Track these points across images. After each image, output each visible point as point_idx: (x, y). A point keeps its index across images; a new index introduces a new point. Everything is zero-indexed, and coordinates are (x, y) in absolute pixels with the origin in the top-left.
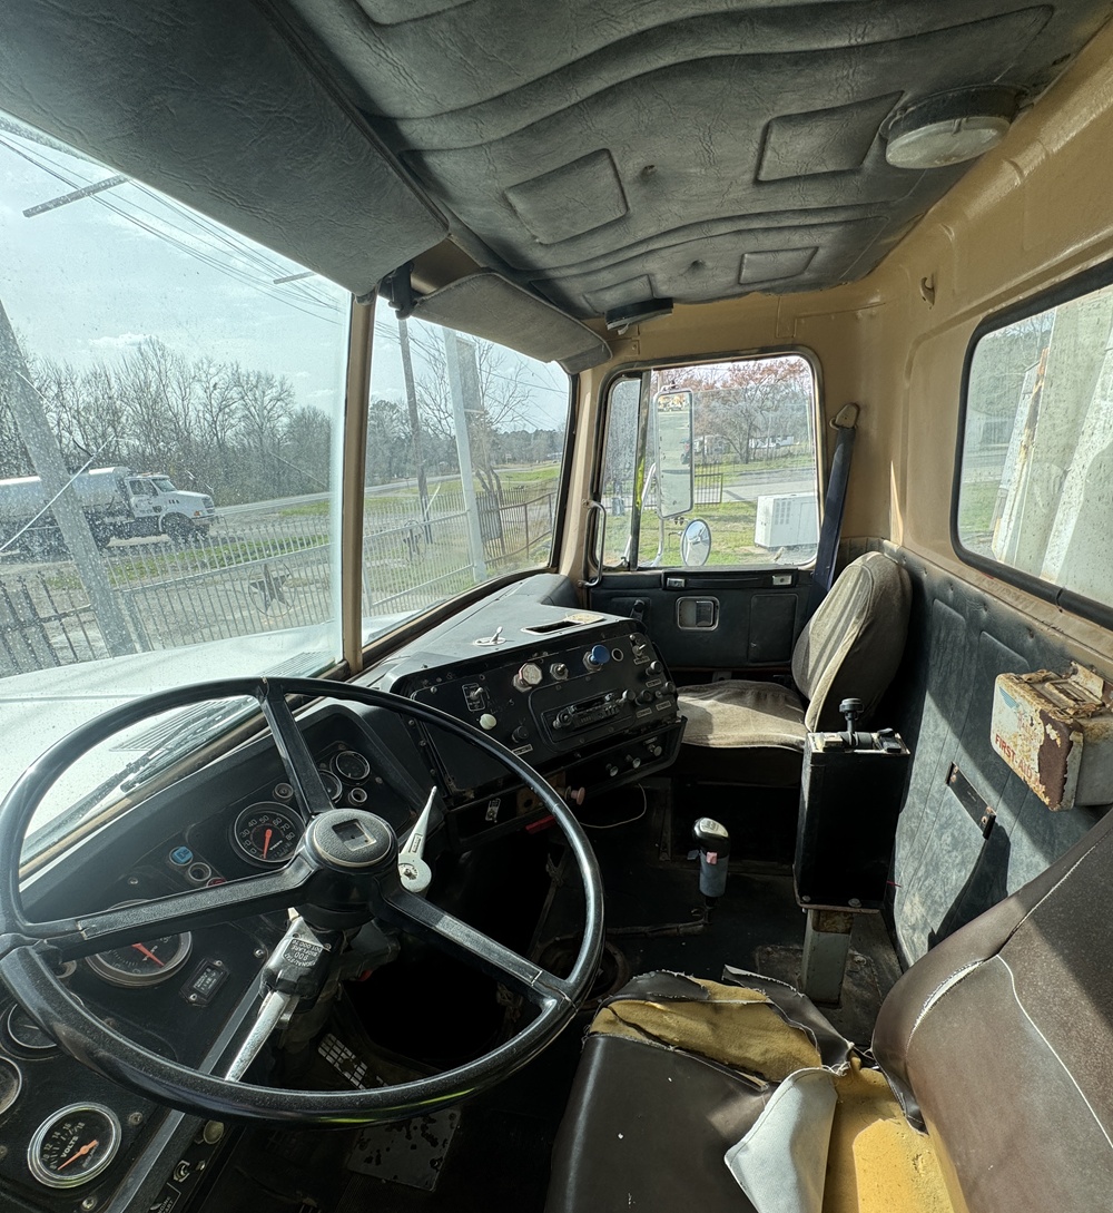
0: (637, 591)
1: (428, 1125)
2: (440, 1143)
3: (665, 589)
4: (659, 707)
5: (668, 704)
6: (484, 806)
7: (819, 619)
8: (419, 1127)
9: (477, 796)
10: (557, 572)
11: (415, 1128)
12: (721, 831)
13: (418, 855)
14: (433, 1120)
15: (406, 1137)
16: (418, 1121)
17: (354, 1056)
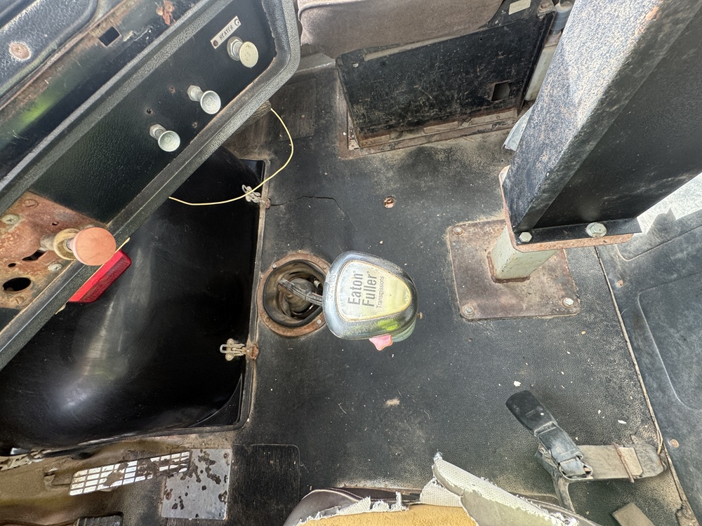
1: (210, 467)
2: (222, 479)
8: (204, 470)
11: (202, 472)
14: (213, 462)
15: (197, 481)
16: (202, 466)
17: (117, 466)
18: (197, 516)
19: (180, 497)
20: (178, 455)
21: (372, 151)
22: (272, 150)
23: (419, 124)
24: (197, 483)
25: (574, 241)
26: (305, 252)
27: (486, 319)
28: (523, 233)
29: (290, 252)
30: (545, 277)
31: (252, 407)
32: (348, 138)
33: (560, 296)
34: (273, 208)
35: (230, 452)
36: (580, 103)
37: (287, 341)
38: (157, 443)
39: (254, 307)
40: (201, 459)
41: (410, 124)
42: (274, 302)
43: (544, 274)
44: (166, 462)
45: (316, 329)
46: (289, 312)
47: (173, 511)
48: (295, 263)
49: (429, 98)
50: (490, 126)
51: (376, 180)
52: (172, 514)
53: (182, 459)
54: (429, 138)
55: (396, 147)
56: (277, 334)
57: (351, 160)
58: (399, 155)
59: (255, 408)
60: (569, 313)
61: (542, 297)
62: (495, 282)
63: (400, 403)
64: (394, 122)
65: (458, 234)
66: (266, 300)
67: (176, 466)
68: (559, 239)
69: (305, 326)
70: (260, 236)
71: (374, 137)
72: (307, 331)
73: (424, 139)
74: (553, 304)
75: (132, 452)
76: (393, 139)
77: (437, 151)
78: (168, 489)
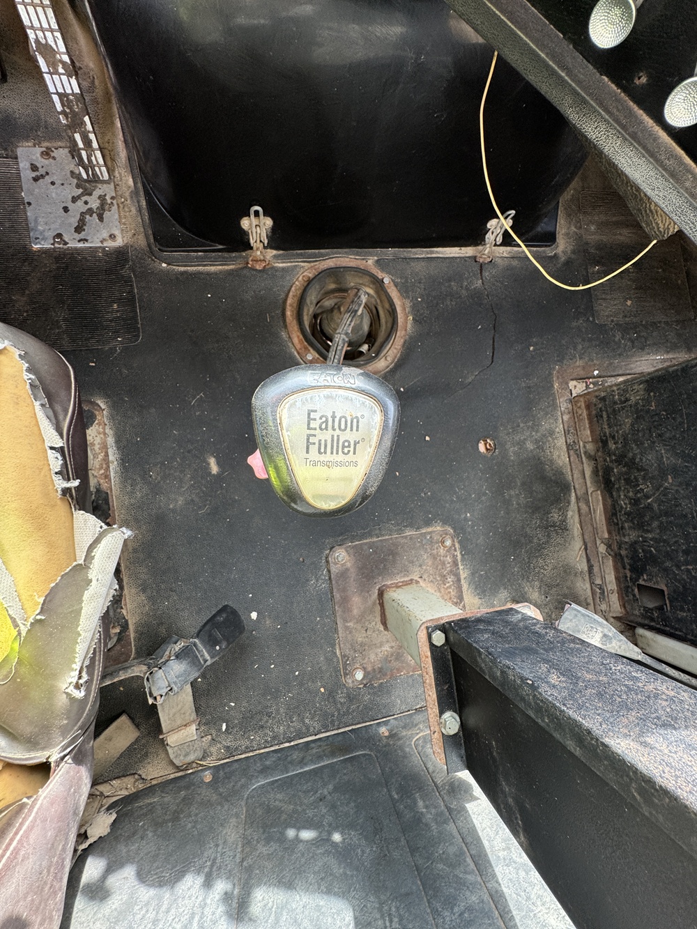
1: (95, 215)
2: (82, 235)
8: (88, 206)
11: (86, 203)
14: (101, 218)
15: (73, 197)
16: (94, 203)
17: (66, 58)
18: (29, 204)
19: (47, 174)
20: (101, 161)
21: (566, 417)
22: (573, 256)
23: (606, 482)
24: (70, 197)
25: (435, 696)
26: (409, 326)
27: (330, 578)
28: (443, 635)
29: (408, 304)
30: (388, 649)
31: (182, 269)
32: (589, 378)
33: (365, 666)
34: (477, 268)
35: (119, 242)
36: (645, 744)
37: (279, 312)
38: (113, 123)
39: (322, 255)
40: (102, 198)
41: (607, 471)
42: (332, 286)
43: (392, 647)
44: (88, 143)
45: (298, 353)
46: (319, 311)
47: (28, 165)
48: (393, 312)
49: (649, 498)
50: (598, 581)
51: (522, 425)
52: (24, 165)
53: (97, 169)
54: (584, 498)
55: (572, 452)
56: (287, 296)
57: (552, 386)
58: (559, 456)
59: (182, 273)
60: (346, 675)
61: (362, 645)
62: (379, 589)
63: (214, 475)
64: (612, 446)
65: (443, 542)
66: (334, 273)
67: (86, 161)
68: (436, 679)
69: (301, 337)
70: (432, 253)
71: (589, 419)
72: (296, 340)
73: (583, 491)
74: (356, 657)
75: (93, 82)
76: (585, 447)
77: (563, 511)
78: (55, 153)
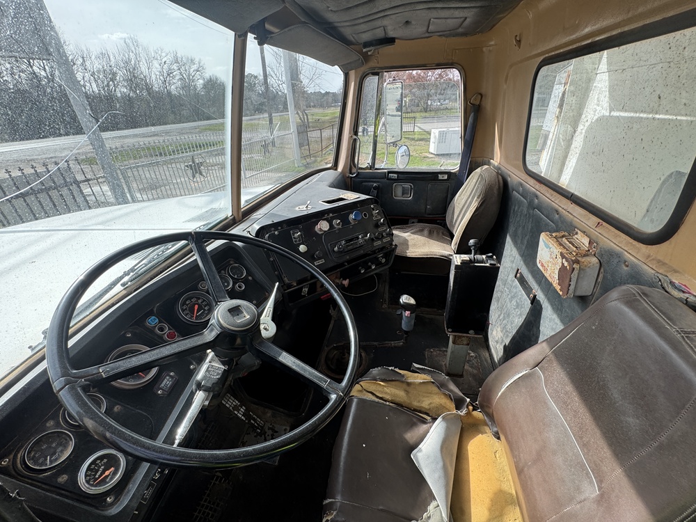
0: (374, 180)
1: (274, 434)
3: (388, 179)
4: (384, 240)
5: (389, 239)
6: (301, 288)
7: (459, 196)
9: (298, 285)
10: (336, 170)
12: (412, 301)
13: (270, 318)
16: (269, 432)
20: (260, 420)
32: (382, 302)
53: (260, 424)
65: (431, 352)
66: (326, 358)
67: (257, 426)
68: (461, 333)
70: (329, 331)
78: (245, 440)
